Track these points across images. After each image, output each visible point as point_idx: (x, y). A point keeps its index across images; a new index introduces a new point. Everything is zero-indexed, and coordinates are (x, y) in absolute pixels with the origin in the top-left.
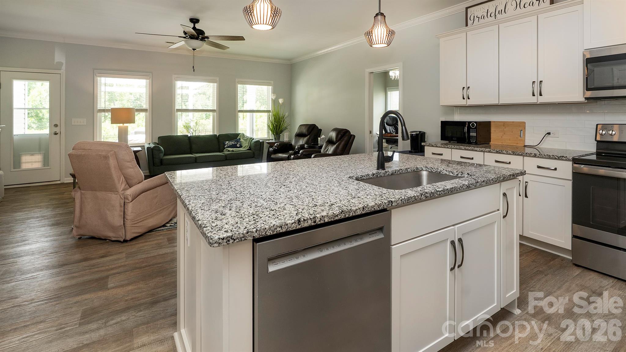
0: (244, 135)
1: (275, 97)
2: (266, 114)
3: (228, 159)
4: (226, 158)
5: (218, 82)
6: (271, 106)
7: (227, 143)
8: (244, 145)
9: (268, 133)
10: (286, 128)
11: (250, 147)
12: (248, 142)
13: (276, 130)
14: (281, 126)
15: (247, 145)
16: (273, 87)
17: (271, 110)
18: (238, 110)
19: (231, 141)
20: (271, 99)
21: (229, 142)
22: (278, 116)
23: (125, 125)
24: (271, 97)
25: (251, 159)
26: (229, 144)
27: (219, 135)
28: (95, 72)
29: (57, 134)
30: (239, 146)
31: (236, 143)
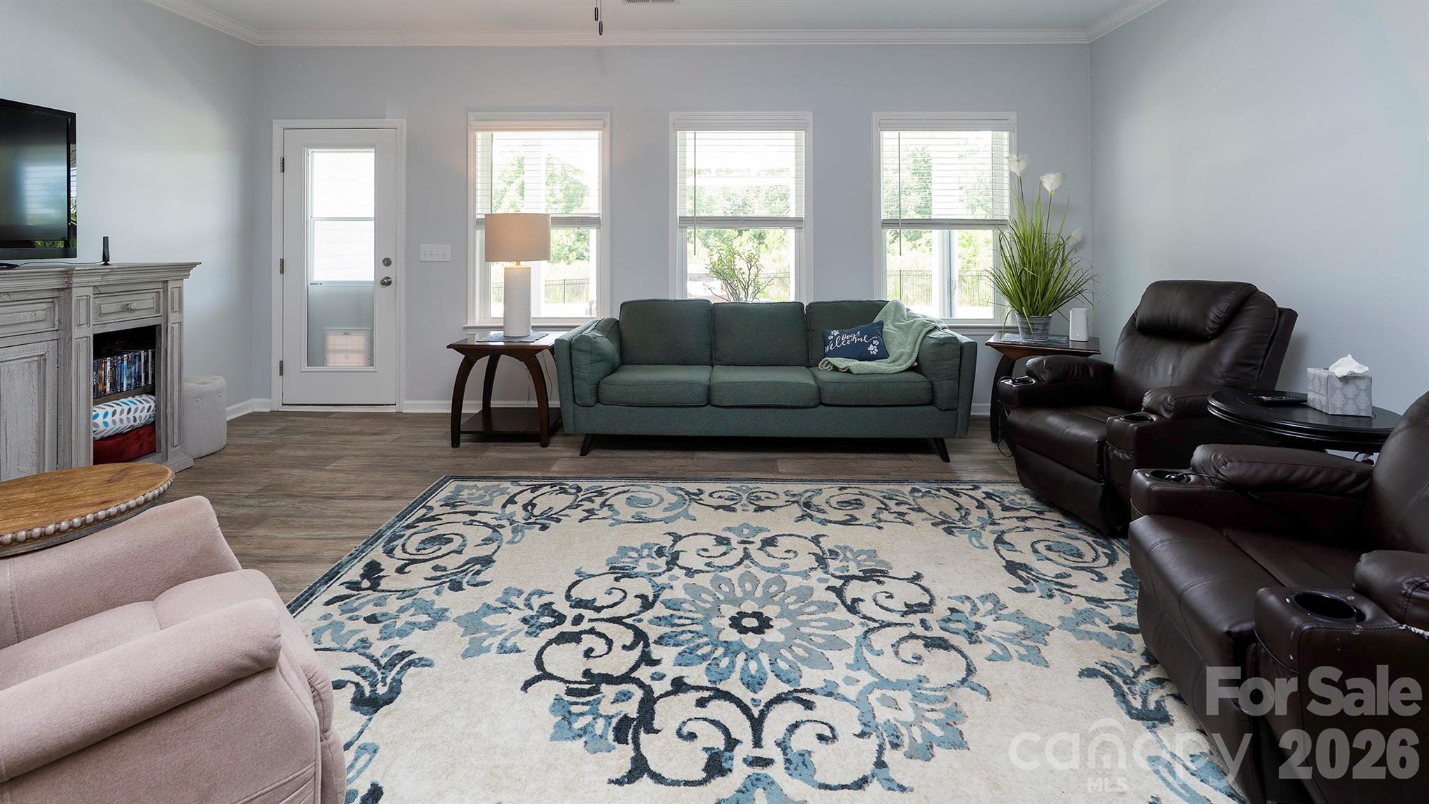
0: (902, 310)
1: (1023, 165)
2: (988, 234)
3: (824, 401)
4: (820, 398)
5: (811, 128)
6: (1007, 206)
7: (835, 337)
8: (894, 350)
9: (997, 304)
10: (1076, 291)
11: (917, 360)
12: (910, 339)
13: (1032, 294)
14: (1052, 282)
15: (908, 349)
16: (1014, 135)
17: (1007, 218)
18: (882, 218)
19: (847, 331)
20: (1006, 174)
21: (840, 335)
22: (1040, 240)
23: (523, 264)
24: (1009, 166)
25: (919, 408)
26: (841, 341)
27: (810, 304)
28: (471, 117)
29: (389, 283)
30: (875, 353)
31: (865, 338)
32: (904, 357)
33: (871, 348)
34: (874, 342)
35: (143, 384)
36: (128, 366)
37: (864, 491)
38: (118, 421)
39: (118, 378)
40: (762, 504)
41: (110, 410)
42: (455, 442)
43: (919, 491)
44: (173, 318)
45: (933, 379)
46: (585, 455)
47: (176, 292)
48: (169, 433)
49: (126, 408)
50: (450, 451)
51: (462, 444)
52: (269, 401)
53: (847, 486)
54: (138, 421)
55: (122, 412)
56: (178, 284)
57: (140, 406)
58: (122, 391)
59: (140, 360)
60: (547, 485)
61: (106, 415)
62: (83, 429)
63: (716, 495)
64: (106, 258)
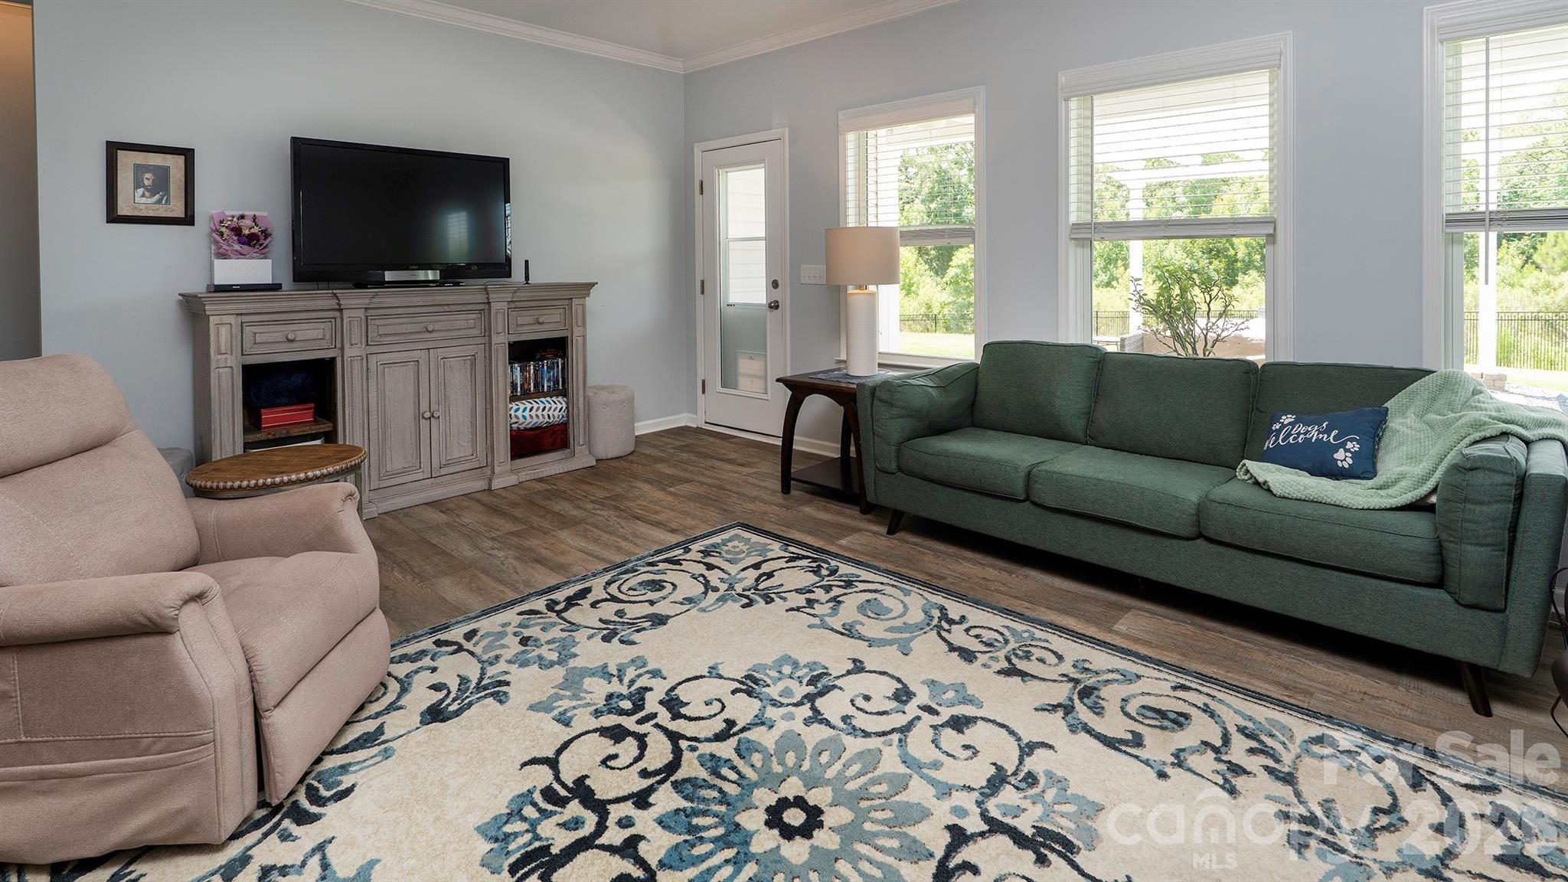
3: (1206, 533)
4: (1198, 525)
8: (1390, 466)
11: (1432, 492)
15: (1421, 468)
19: (1309, 418)
21: (1292, 423)
25: (1408, 588)
26: (1290, 435)
27: (1264, 365)
28: (841, 117)
29: (777, 307)
30: (1347, 466)
31: (1333, 434)
32: (1403, 484)
33: (1340, 455)
34: (1349, 445)
35: (561, 388)
36: (547, 371)
37: (1213, 705)
38: (534, 416)
39: (539, 380)
40: (1021, 665)
41: (529, 406)
42: (786, 489)
43: (1333, 744)
44: (577, 331)
45: (1444, 536)
46: (893, 534)
47: (580, 308)
48: (577, 435)
49: (542, 406)
50: (779, 497)
51: (793, 492)
52: (695, 416)
53: (1193, 686)
54: (552, 419)
55: (538, 408)
56: (580, 301)
57: (554, 406)
58: (543, 391)
59: (558, 367)
60: (808, 557)
61: (525, 409)
62: (502, 417)
63: (973, 632)
64: (527, 277)
